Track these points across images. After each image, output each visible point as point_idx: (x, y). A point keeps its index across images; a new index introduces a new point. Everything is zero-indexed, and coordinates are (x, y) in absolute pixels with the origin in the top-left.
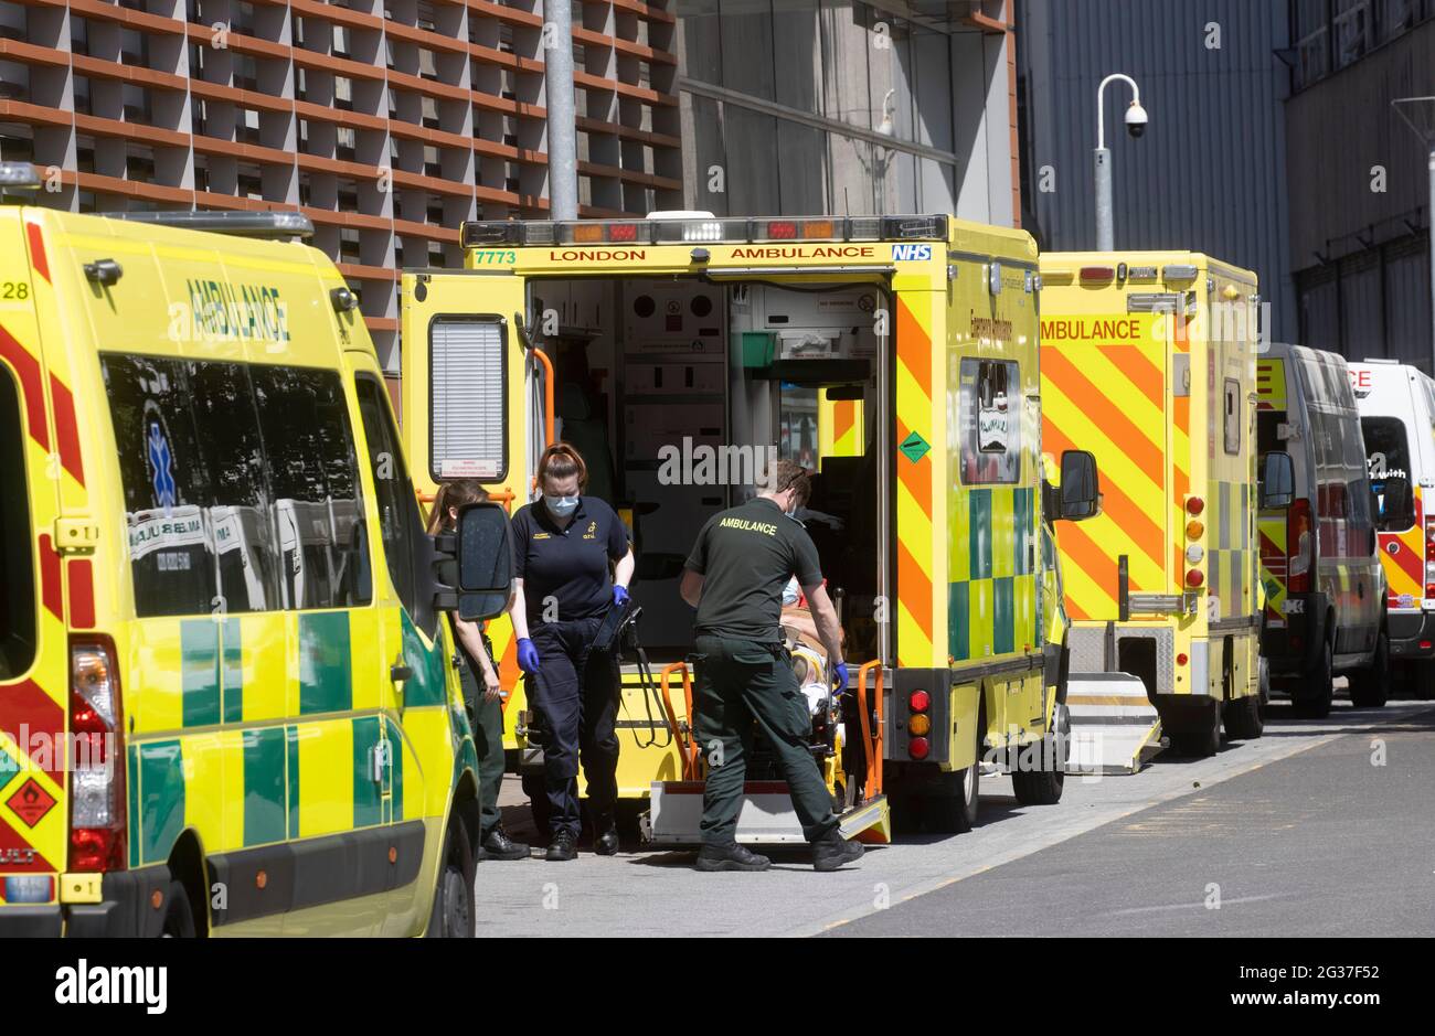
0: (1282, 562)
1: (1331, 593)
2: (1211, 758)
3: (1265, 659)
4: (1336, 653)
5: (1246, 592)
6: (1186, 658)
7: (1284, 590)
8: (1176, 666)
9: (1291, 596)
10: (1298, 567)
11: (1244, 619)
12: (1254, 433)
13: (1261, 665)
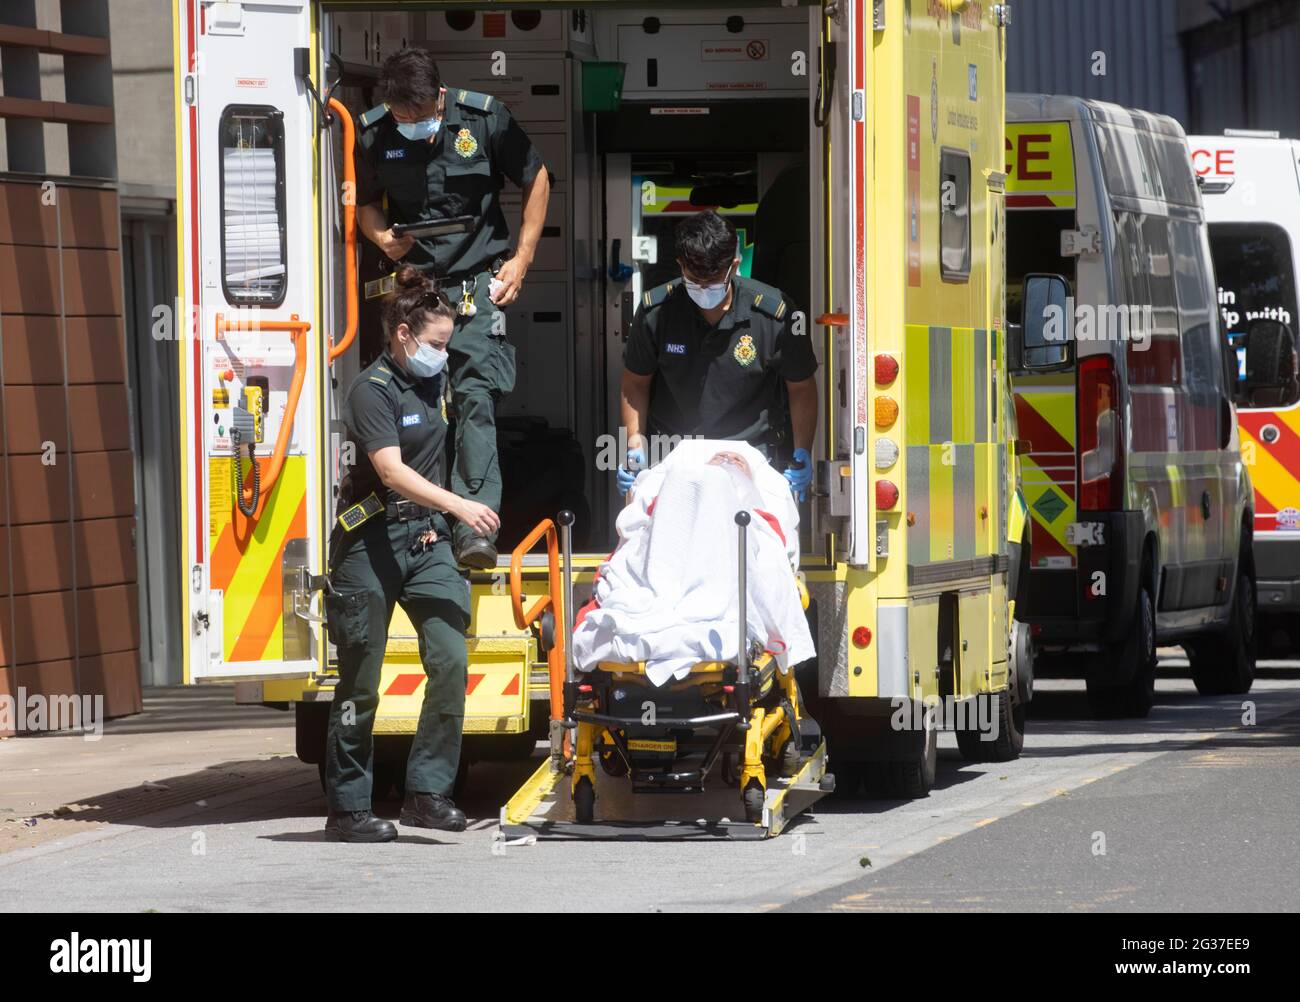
0: (1068, 461)
1: (1153, 510)
2: (918, 802)
3: (1026, 626)
4: (1161, 609)
5: (984, 516)
6: (868, 636)
7: (1072, 506)
8: (852, 649)
9: (1083, 516)
10: (1095, 467)
11: (979, 561)
12: (1001, 242)
13: (1018, 634)
